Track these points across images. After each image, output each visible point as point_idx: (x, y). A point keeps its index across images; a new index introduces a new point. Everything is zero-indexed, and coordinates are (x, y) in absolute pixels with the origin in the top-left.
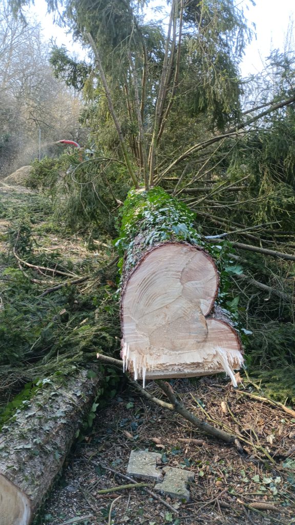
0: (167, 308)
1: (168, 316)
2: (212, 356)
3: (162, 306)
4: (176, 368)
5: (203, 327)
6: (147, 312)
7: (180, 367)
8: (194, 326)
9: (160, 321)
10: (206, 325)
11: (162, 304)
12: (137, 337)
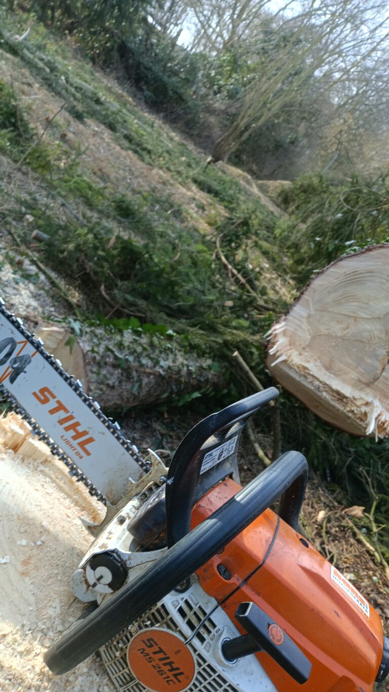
0: (355, 320)
1: (349, 330)
2: (365, 402)
3: (352, 315)
4: (317, 383)
5: (377, 369)
6: (330, 309)
7: (321, 385)
8: (369, 361)
9: (337, 329)
10: (383, 369)
11: (354, 313)
12: (300, 327)
